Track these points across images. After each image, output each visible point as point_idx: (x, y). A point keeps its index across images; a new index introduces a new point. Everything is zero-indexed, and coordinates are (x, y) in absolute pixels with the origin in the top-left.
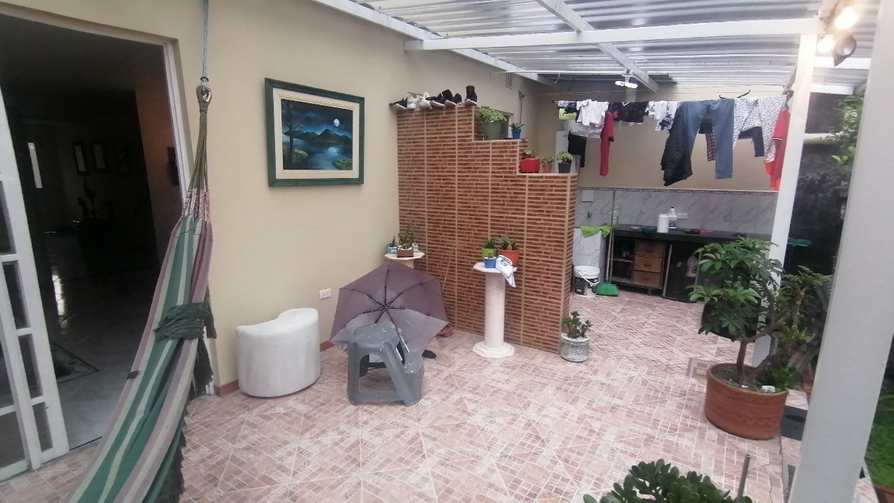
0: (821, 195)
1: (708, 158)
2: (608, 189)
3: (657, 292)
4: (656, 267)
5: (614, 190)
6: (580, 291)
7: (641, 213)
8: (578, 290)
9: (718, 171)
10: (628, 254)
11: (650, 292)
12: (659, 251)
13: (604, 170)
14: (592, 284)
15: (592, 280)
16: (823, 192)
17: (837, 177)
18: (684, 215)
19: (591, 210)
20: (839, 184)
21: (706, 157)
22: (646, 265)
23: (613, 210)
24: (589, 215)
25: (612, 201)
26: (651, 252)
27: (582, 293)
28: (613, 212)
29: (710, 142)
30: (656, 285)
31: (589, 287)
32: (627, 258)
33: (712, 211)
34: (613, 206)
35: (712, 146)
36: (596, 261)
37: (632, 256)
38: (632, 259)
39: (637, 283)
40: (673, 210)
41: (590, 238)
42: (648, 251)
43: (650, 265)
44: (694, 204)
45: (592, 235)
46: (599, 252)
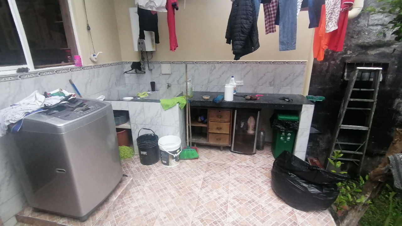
0: (332, 62)
1: (266, 31)
2: (182, 63)
3: (227, 148)
4: (226, 129)
5: (186, 63)
6: (165, 162)
7: (209, 82)
8: (164, 161)
9: (281, 43)
10: (203, 119)
11: (222, 148)
12: (227, 116)
13: (174, 45)
14: (175, 155)
15: (175, 152)
16: (334, 60)
17: (345, 47)
18: (241, 82)
19: (170, 81)
20: (346, 53)
21: (265, 30)
22: (218, 129)
23: (187, 82)
24: (168, 86)
25: (185, 73)
26: (221, 117)
27: (167, 164)
28: (187, 84)
29: (267, 14)
30: (226, 143)
31: (173, 158)
32: (202, 122)
33: (261, 78)
34: (187, 79)
35: (269, 18)
36: (177, 131)
37: (206, 121)
38: (206, 123)
39: (211, 142)
40: (233, 78)
41: (169, 111)
42: (218, 116)
43: (221, 128)
44: (248, 72)
45: (171, 108)
46: (178, 123)
